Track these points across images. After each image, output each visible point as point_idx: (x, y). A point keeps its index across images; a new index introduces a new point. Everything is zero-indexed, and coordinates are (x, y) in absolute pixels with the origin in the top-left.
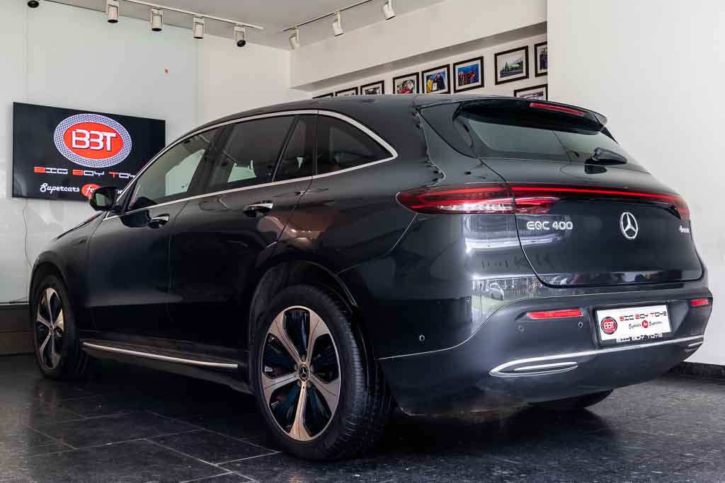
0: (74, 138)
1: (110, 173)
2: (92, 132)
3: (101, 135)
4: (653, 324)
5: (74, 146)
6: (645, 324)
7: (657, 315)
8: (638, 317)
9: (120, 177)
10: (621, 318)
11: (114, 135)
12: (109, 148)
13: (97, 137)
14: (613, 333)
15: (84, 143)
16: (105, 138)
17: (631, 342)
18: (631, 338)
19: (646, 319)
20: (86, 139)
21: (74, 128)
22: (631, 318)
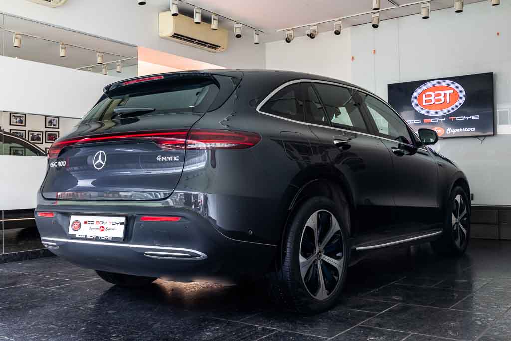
0: (424, 99)
1: (450, 118)
2: (436, 93)
3: (442, 93)
4: (110, 229)
5: (424, 104)
6: (102, 229)
7: (114, 223)
8: (98, 223)
9: (457, 120)
10: (85, 222)
11: (452, 91)
12: (448, 101)
13: (440, 95)
14: (77, 230)
15: (431, 101)
16: (445, 95)
17: (86, 238)
18: (86, 236)
19: (103, 225)
20: (432, 98)
21: (424, 92)
22: (92, 222)
